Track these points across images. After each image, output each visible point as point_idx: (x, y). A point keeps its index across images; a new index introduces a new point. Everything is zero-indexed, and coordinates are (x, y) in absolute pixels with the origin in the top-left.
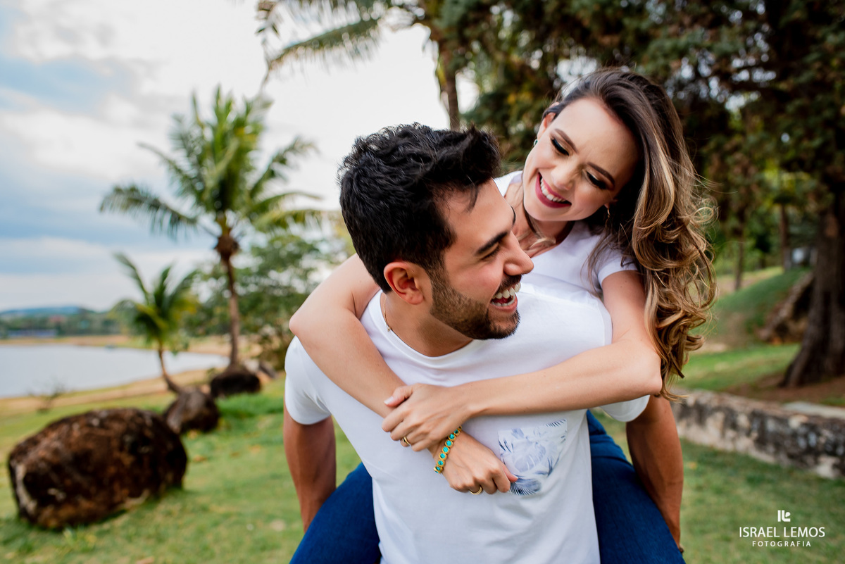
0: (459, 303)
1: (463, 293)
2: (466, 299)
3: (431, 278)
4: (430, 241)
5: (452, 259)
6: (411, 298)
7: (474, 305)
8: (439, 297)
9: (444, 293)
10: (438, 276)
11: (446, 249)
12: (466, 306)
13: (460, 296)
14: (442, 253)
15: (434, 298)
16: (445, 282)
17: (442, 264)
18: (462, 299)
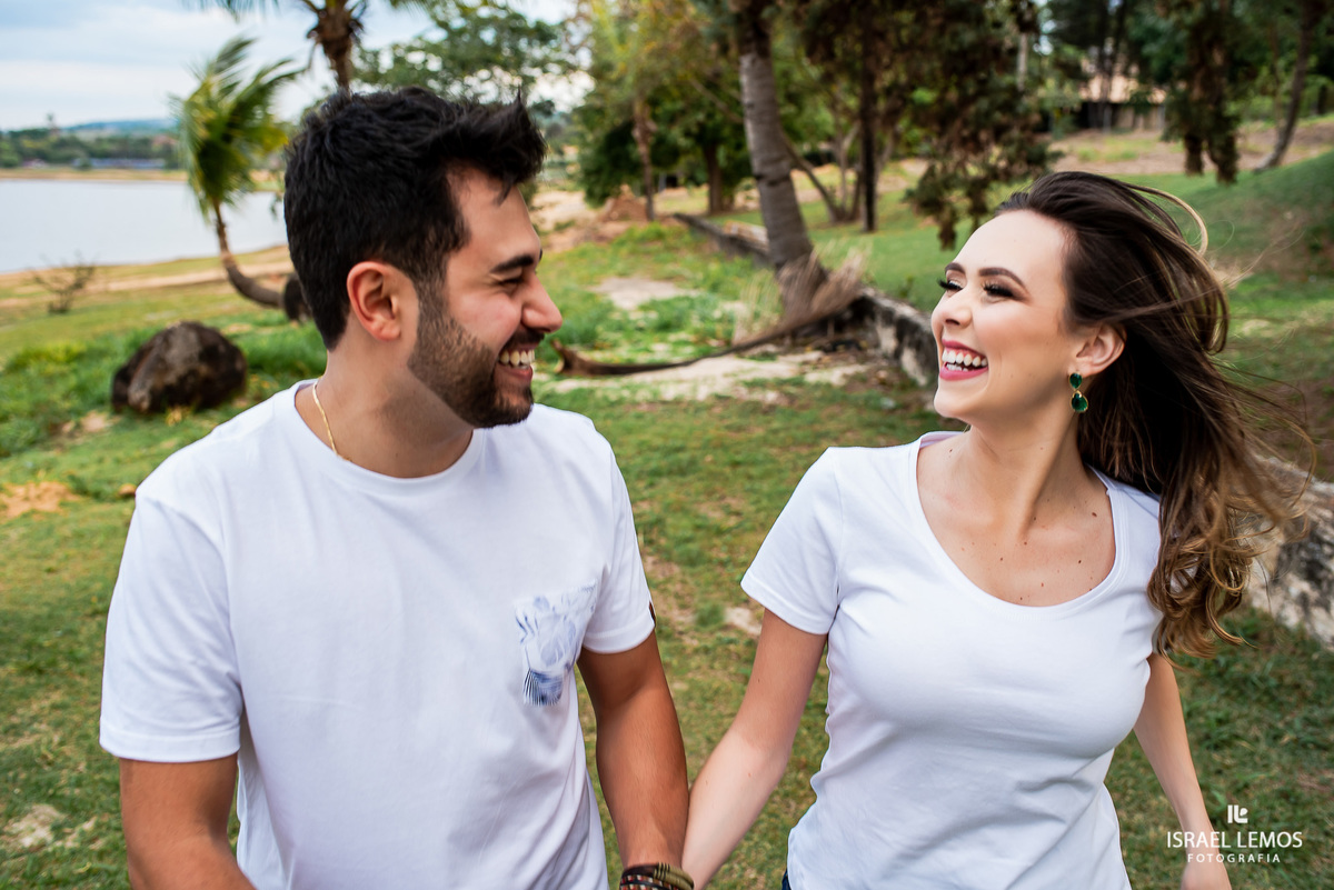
0: (459, 343)
1: (467, 327)
2: (470, 337)
3: (420, 297)
4: (432, 235)
5: (458, 269)
6: (381, 329)
7: (479, 349)
8: (427, 331)
9: (437, 325)
10: (433, 294)
11: (452, 253)
12: (468, 350)
13: (462, 331)
14: (445, 258)
15: (419, 332)
16: (441, 304)
17: (443, 275)
18: (464, 336)
